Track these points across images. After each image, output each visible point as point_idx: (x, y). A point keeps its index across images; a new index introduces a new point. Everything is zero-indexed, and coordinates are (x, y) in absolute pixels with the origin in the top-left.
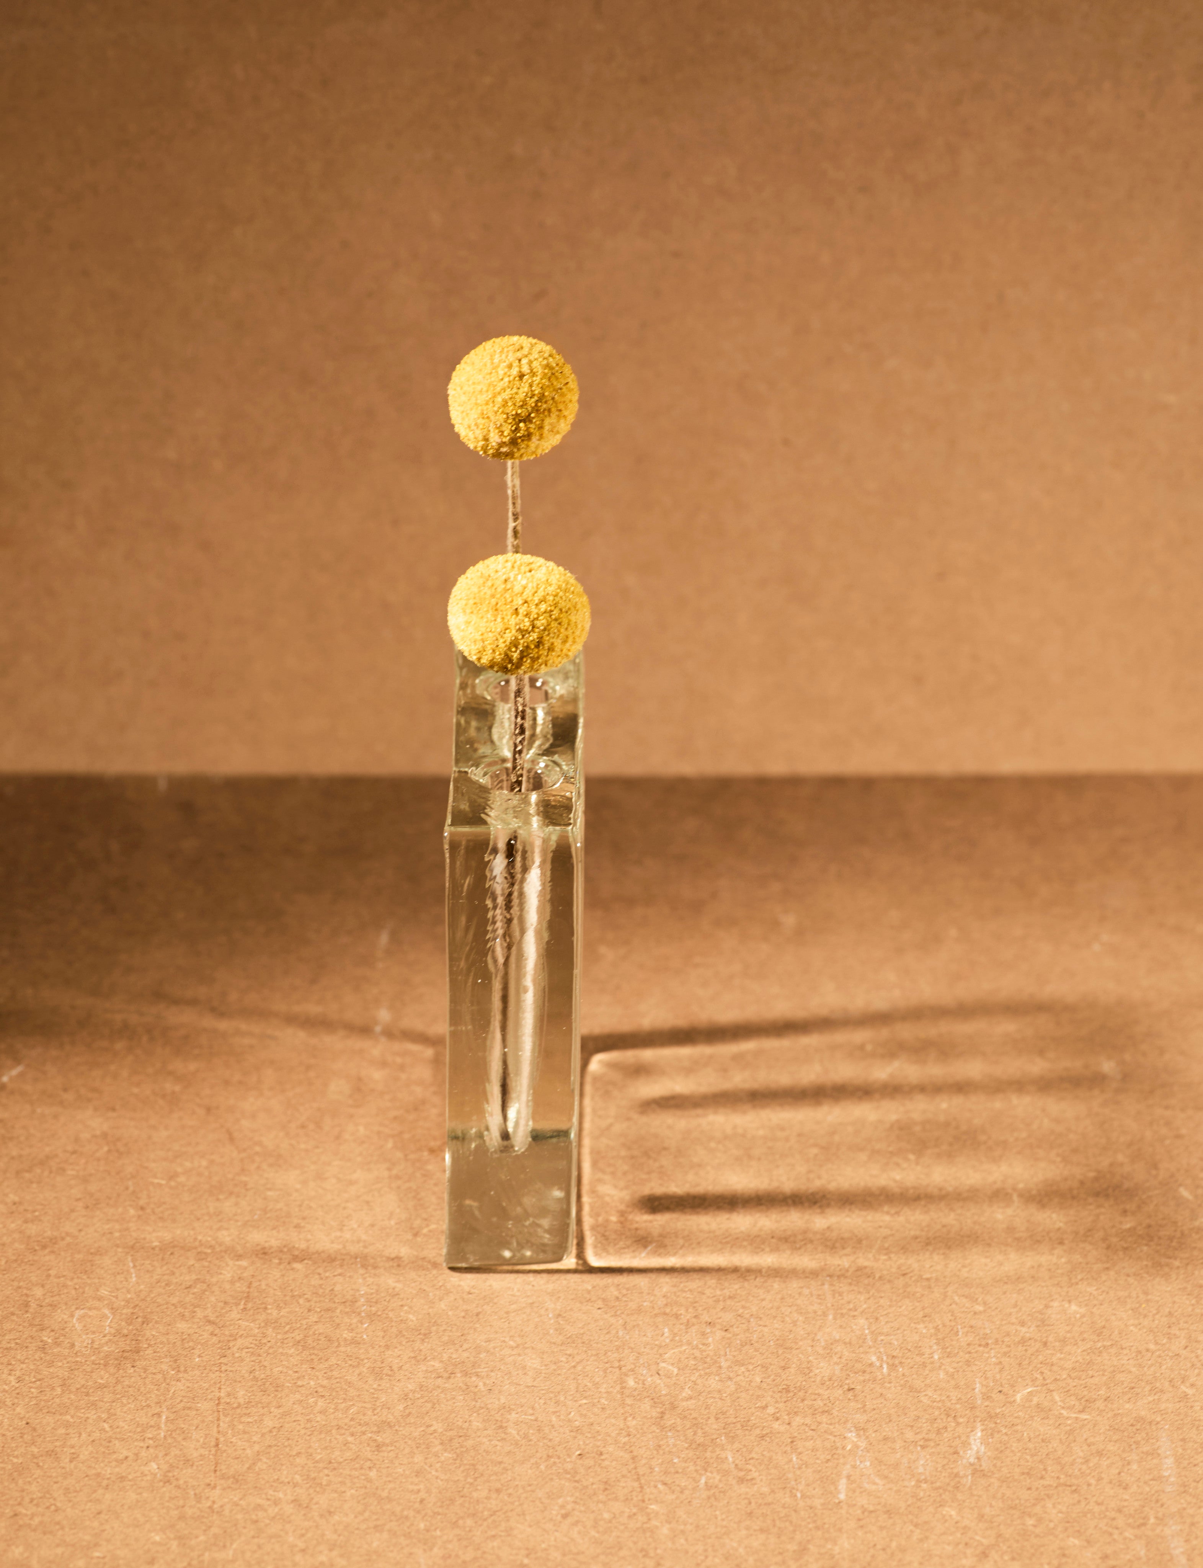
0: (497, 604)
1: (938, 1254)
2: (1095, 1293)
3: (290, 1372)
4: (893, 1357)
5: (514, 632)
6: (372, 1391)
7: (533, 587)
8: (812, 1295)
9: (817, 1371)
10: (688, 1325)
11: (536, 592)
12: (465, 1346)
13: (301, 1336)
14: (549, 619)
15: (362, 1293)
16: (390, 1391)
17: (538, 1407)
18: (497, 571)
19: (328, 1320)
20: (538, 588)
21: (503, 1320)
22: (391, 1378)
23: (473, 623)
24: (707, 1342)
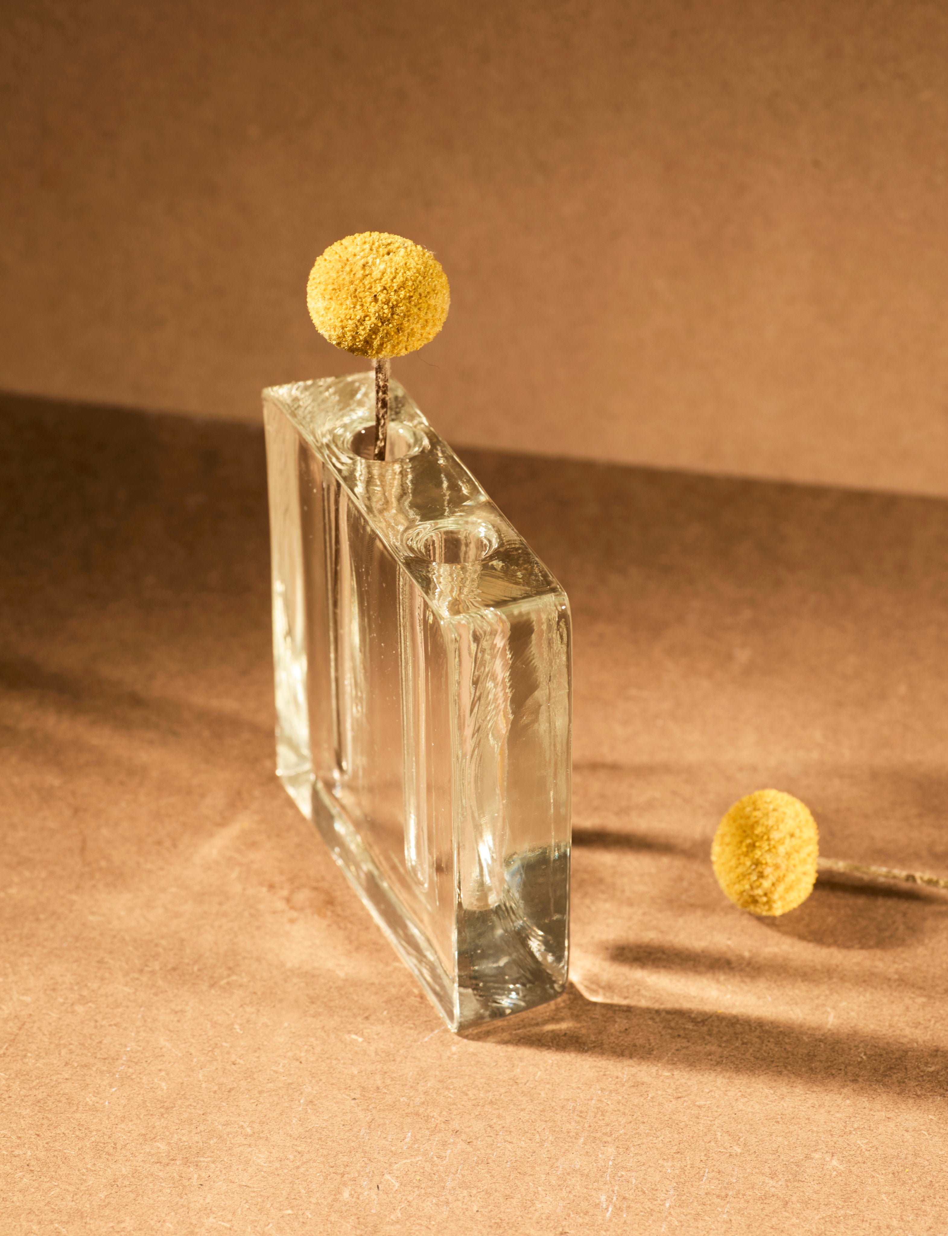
0: (356, 290)
1: (724, 1077)
2: (864, 1147)
3: (14, 1137)
4: (624, 1198)
5: (373, 319)
6: (84, 1171)
7: (391, 273)
8: (574, 1111)
9: (539, 1206)
10: (434, 1131)
11: (395, 278)
12: (201, 1128)
13: (45, 1094)
14: (408, 304)
15: (128, 1049)
16: (101, 1173)
17: (240, 1212)
18: (355, 255)
19: (80, 1078)
20: (396, 273)
21: (252, 1101)
22: (110, 1158)
23: (332, 309)
24: (444, 1155)
